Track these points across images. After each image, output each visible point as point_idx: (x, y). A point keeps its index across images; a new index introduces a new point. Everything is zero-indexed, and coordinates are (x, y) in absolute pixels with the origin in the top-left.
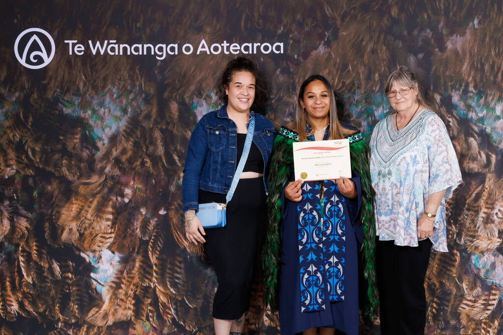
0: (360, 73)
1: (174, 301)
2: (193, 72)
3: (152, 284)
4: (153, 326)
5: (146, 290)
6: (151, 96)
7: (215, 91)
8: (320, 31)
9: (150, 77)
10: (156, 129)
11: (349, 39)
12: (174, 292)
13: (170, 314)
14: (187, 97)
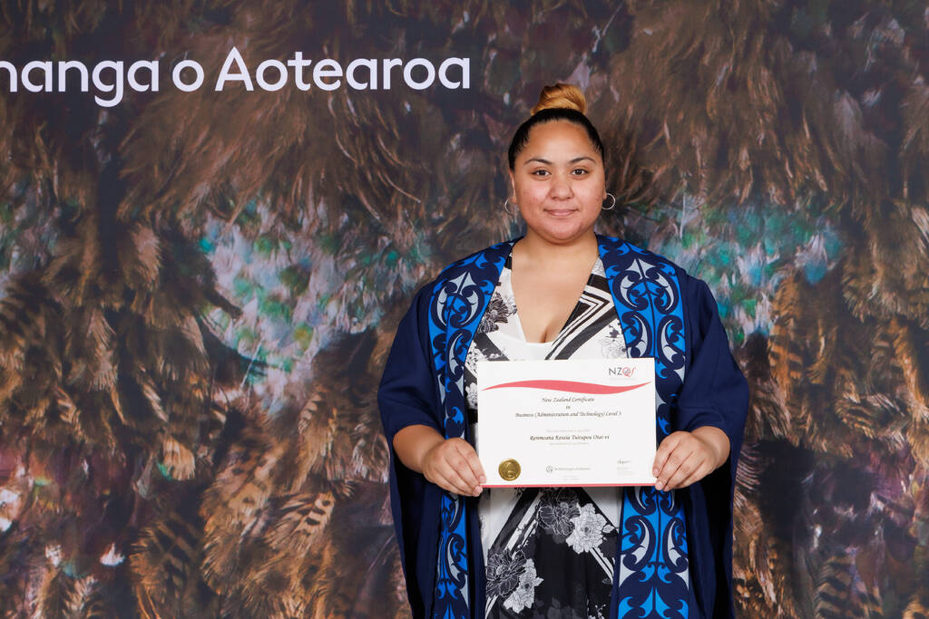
0: (695, 148)
2: (204, 144)
6: (79, 215)
7: (269, 200)
8: (579, 23)
9: (77, 160)
10: (94, 311)
11: (663, 47)
14: (186, 217)
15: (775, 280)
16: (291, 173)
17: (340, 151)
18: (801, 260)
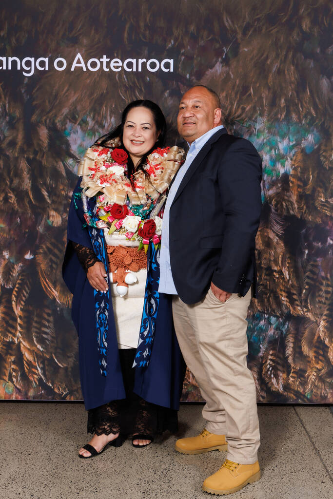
0: (263, 98)
1: (42, 360)
2: (66, 92)
3: (16, 339)
4: (16, 387)
5: (9, 345)
6: (16, 120)
7: (92, 115)
8: (218, 46)
9: (15, 97)
10: (22, 159)
12: (41, 349)
13: (36, 374)
14: (59, 121)
15: (293, 152)
16: (101, 105)
17: (121, 97)
18: (304, 144)
